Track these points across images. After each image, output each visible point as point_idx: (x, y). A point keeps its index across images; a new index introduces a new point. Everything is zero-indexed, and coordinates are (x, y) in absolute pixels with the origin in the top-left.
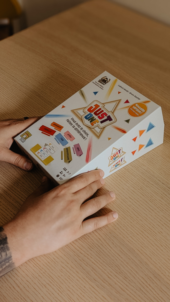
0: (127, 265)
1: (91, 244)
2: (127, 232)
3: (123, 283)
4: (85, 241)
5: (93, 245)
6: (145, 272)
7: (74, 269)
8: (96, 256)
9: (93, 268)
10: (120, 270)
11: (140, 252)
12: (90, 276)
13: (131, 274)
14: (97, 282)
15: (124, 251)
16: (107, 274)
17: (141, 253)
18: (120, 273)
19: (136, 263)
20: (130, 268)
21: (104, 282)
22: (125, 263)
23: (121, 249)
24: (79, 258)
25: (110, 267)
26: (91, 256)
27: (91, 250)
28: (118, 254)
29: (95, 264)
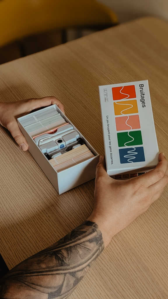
0: (140, 281)
1: (112, 257)
2: (145, 252)
3: (135, 296)
4: (107, 252)
5: (114, 258)
6: (155, 291)
7: (94, 276)
8: (115, 269)
9: (110, 278)
10: (133, 284)
11: (153, 271)
12: (107, 285)
13: (142, 290)
14: (112, 292)
15: (139, 268)
16: (122, 286)
17: (154, 273)
18: (133, 287)
19: (148, 280)
20: (143, 285)
21: (118, 293)
22: (139, 279)
23: (138, 266)
24: (99, 267)
25: (125, 280)
26: (110, 267)
27: (111, 262)
28: (134, 270)
29: (112, 275)
